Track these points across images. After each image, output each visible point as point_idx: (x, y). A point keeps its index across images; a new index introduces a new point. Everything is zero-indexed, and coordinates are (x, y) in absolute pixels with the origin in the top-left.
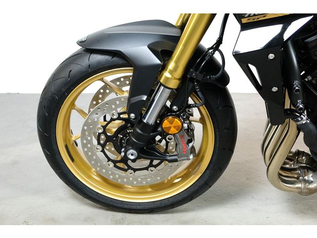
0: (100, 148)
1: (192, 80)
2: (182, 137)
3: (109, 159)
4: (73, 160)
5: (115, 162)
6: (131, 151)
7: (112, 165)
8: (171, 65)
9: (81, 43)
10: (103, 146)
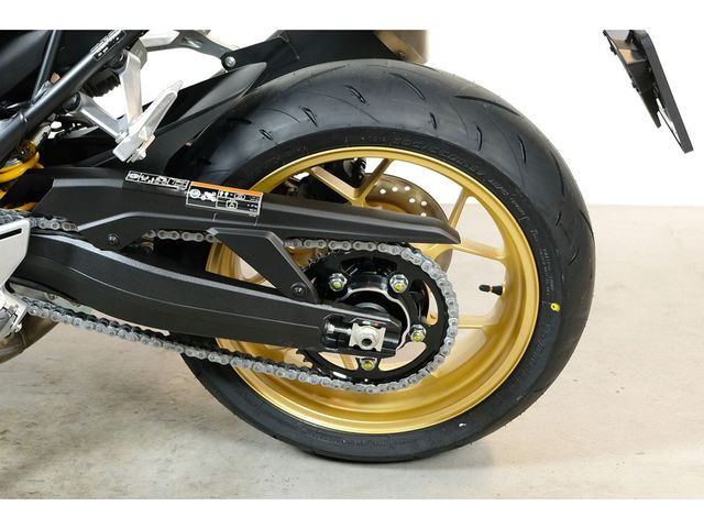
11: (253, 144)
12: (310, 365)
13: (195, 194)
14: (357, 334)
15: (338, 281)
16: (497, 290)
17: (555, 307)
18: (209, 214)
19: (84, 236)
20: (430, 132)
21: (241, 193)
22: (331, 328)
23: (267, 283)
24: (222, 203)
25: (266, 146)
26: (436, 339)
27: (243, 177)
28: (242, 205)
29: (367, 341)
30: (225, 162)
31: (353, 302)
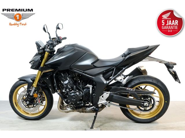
0: (22, 102)
1: (39, 86)
2: (38, 99)
3: (24, 105)
4: (17, 106)
5: (26, 106)
6: (28, 102)
7: (25, 106)
8: (35, 83)
9: (18, 79)
10: (23, 102)
11: (133, 84)
12: (138, 109)
13: (127, 89)
14: (145, 104)
15: (142, 99)
16: (158, 101)
17: (166, 102)
18: (129, 91)
19: (114, 94)
20: (152, 82)
21: (132, 89)
22: (142, 104)
23: (135, 99)
24: (131, 90)
25: (134, 84)
26: (153, 105)
27: (132, 87)
28: (133, 90)
29: (146, 105)
30: (130, 86)
31: (145, 101)
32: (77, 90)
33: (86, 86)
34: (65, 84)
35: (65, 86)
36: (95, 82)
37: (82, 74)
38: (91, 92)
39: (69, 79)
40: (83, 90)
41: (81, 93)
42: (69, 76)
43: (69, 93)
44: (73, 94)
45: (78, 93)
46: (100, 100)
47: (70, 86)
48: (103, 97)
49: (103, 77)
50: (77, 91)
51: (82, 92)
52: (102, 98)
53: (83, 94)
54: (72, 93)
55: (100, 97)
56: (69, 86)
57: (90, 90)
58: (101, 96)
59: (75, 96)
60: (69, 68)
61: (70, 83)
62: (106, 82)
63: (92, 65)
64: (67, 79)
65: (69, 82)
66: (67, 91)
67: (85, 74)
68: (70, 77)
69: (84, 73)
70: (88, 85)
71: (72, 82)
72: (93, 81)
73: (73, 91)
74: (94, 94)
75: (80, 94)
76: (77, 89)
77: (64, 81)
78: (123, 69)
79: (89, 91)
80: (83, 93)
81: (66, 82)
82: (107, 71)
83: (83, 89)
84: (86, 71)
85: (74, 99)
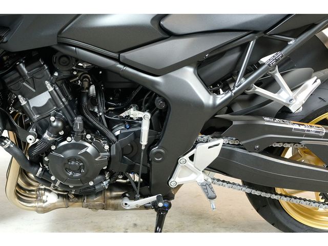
18: (301, 135)
28: (317, 132)
32: (89, 136)
33: (123, 115)
34: (34, 108)
35: (36, 117)
36: (165, 101)
37: (114, 66)
38: (144, 141)
39: (51, 89)
40: (112, 130)
41: (107, 147)
42: (52, 74)
43: (53, 148)
44: (69, 153)
45: (90, 149)
46: (179, 169)
47: (58, 119)
48: (192, 158)
49: (199, 76)
50: (86, 140)
51: (110, 142)
52: (189, 162)
53: (114, 152)
54: (66, 147)
55: (181, 160)
56: (52, 119)
57: (140, 132)
58: (187, 157)
59: (80, 161)
60: (53, 43)
61: (57, 105)
62: (214, 100)
63: (156, 27)
64: (46, 89)
65: (53, 100)
66: (45, 141)
67: (125, 65)
68: (57, 78)
69: (121, 63)
70: (133, 113)
71: (67, 98)
72: (153, 92)
73: (69, 139)
74: (155, 149)
75: (99, 149)
76: (89, 127)
77: (29, 96)
78: (287, 45)
79: (138, 135)
80: (114, 146)
81: (41, 100)
82: (217, 54)
83: (111, 125)
84: (128, 55)
85: (75, 172)
